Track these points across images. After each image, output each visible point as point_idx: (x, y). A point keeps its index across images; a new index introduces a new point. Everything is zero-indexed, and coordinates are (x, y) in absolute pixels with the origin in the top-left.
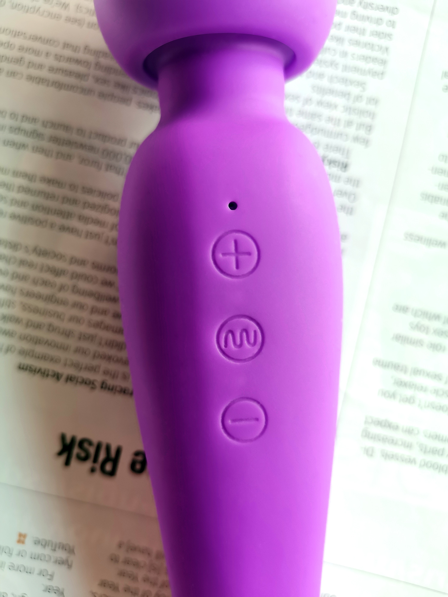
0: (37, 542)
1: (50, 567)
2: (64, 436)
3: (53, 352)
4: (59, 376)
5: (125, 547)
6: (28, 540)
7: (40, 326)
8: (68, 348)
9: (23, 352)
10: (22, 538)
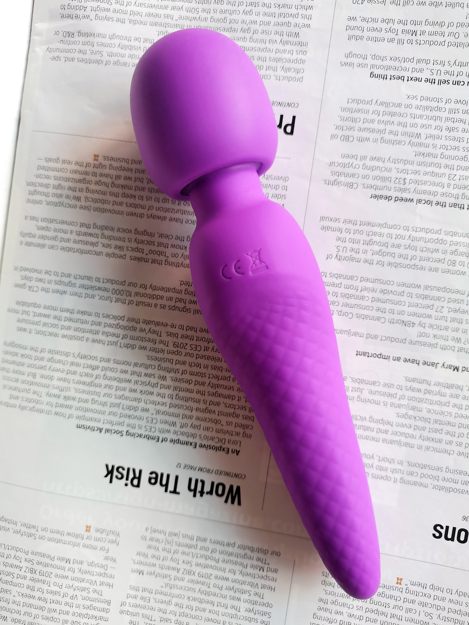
0: (97, 530)
1: (107, 545)
2: (107, 466)
3: (96, 416)
4: (101, 430)
5: (149, 531)
6: (91, 529)
7: (86, 401)
8: (104, 413)
9: (78, 417)
10: (88, 529)
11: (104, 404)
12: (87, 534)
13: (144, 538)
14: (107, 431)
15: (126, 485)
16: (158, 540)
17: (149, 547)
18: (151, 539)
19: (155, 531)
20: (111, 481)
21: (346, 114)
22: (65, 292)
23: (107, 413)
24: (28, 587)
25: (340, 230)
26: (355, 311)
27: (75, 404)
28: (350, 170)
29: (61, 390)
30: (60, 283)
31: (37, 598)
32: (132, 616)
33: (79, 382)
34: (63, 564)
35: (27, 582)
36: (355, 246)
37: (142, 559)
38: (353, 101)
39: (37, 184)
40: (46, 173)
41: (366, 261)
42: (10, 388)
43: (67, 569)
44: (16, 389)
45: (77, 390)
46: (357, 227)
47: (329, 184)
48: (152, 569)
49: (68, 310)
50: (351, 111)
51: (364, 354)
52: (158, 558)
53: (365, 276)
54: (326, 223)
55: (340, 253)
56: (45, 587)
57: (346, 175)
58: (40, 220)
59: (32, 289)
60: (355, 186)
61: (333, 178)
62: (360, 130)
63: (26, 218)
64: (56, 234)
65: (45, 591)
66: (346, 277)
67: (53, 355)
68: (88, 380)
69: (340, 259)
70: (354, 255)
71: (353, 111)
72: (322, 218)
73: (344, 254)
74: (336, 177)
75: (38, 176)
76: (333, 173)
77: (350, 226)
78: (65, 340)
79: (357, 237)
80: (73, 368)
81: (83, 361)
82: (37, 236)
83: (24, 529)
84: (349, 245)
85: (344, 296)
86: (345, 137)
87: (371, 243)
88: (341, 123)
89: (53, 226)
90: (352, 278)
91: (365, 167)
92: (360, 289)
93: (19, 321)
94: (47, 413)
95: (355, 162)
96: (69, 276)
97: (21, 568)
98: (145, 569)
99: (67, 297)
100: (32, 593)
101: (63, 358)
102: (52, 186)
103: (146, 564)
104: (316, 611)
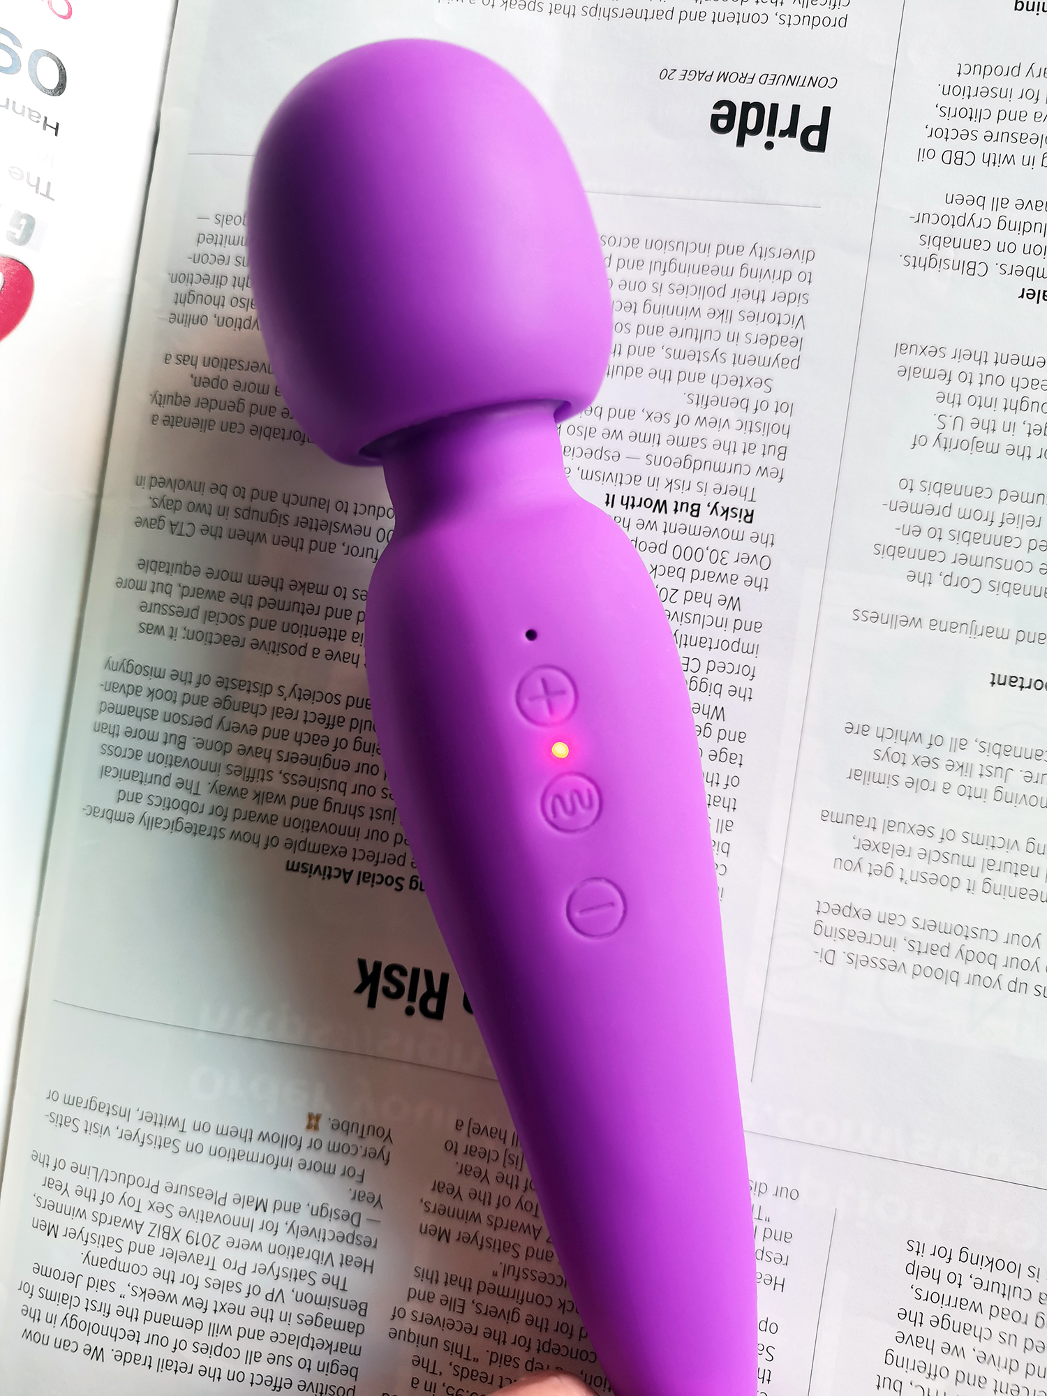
0: (336, 1126)
1: (359, 1164)
2: (362, 964)
3: (334, 840)
4: (347, 876)
5: (465, 1129)
6: (322, 1123)
7: (312, 804)
8: (356, 833)
9: (291, 845)
10: (313, 1122)
11: (356, 811)
12: (313, 1135)
13: (451, 1147)
14: (364, 877)
15: (410, 1011)
16: (485, 1155)
17: (465, 1171)
18: (470, 1151)
19: (479, 1131)
20: (372, 1003)
21: (954, 102)
22: (261, 537)
23: (363, 833)
24: (159, 1274)
25: (947, 376)
26: (986, 573)
27: (282, 810)
28: (969, 233)
29: (250, 778)
30: (249, 513)
31: (180, 1299)
32: (420, 1345)
33: (292, 758)
34: (248, 1213)
35: (154, 1262)
36: (985, 414)
37: (448, 1201)
38: (972, 70)
39: (196, 278)
40: (218, 250)
41: (1012, 450)
42: (120, 774)
43: (257, 1225)
44: (132, 776)
45: (287, 778)
46: (990, 368)
47: (917, 264)
48: (471, 1228)
49: (267, 581)
50: (966, 92)
51: (1012, 680)
52: (486, 1201)
53: (1010, 488)
54: (911, 360)
55: (947, 432)
56: (202, 1272)
57: (958, 244)
58: (200, 363)
59: (177, 531)
60: (981, 269)
61: (925, 252)
62: (989, 137)
63: (166, 359)
64: (240, 394)
65: (202, 1283)
66: (962, 492)
67: (229, 692)
68: (316, 751)
69: (948, 446)
70: (982, 435)
71: (973, 92)
72: (901, 348)
73: (956, 435)
74: (934, 249)
75: (198, 259)
76: (926, 240)
77: (971, 366)
78: (260, 654)
79: (989, 391)
80: (279, 724)
81: (302, 706)
82: (193, 401)
83: (147, 1129)
84: (969, 412)
85: (957, 536)
86: (953, 154)
87: (1025, 406)
88: (944, 123)
89: (231, 375)
90: (977, 492)
91: (1003, 224)
92: (998, 520)
93: (144, 607)
94: (213, 834)
95: (980, 213)
96: (271, 496)
97: (138, 1227)
98: (455, 1226)
99: (266, 548)
100: (169, 1289)
101: (254, 698)
102: (231, 280)
103: (455, 1214)
104: (894, 1345)
